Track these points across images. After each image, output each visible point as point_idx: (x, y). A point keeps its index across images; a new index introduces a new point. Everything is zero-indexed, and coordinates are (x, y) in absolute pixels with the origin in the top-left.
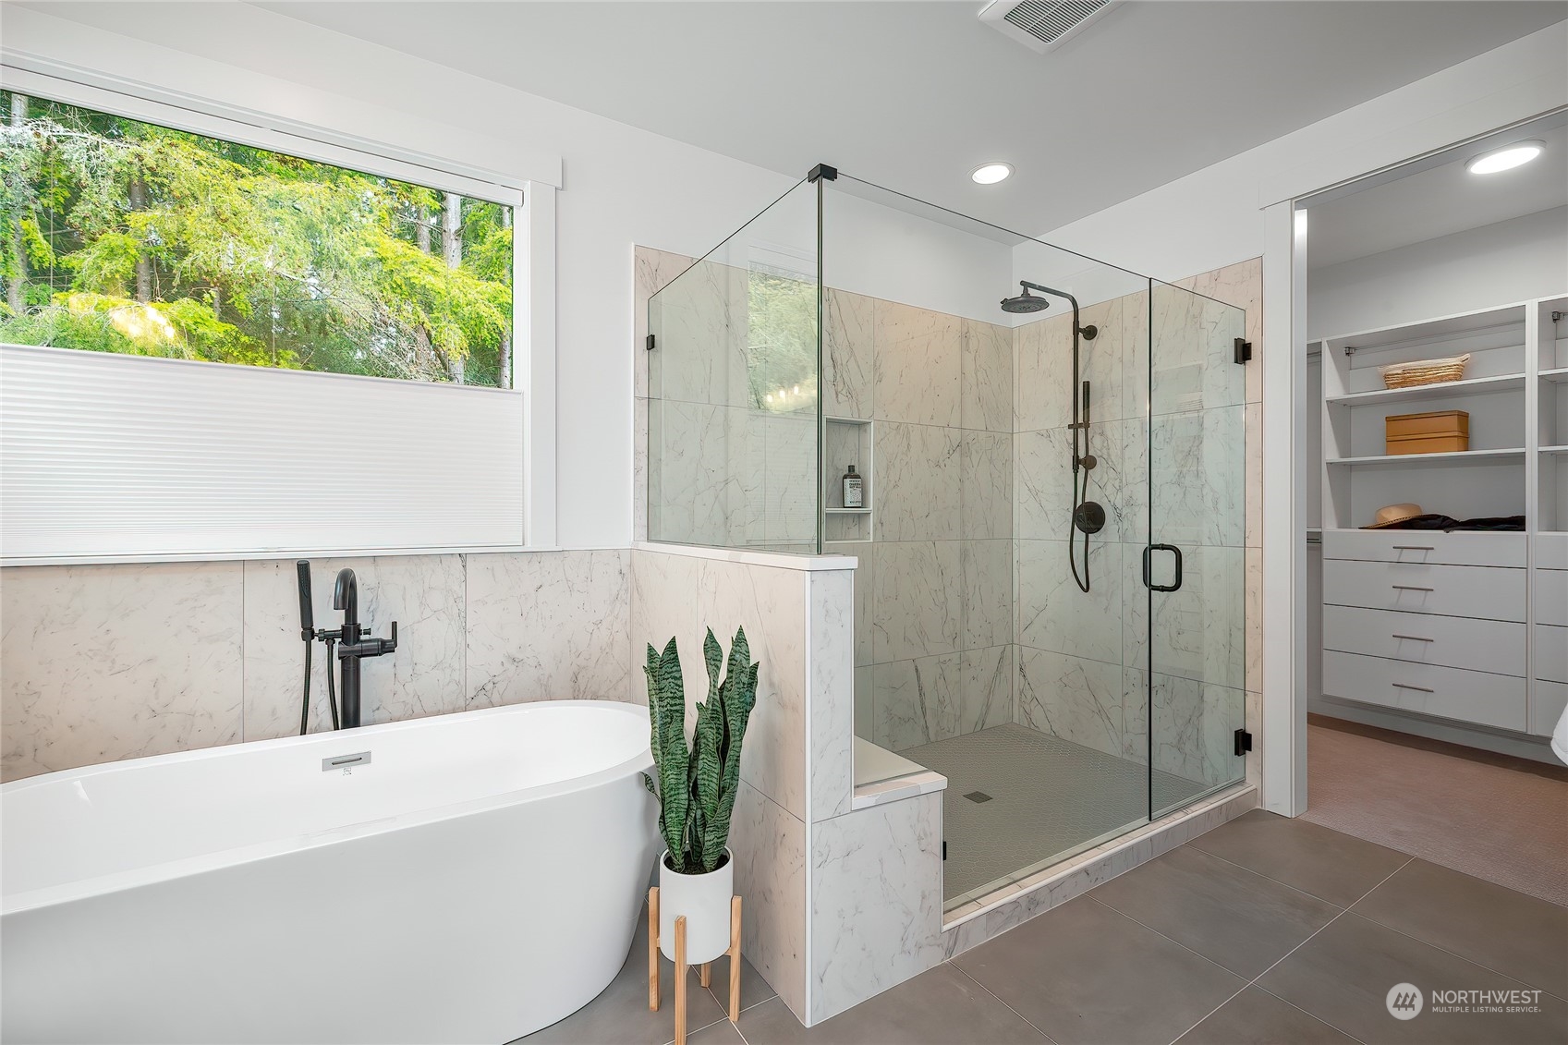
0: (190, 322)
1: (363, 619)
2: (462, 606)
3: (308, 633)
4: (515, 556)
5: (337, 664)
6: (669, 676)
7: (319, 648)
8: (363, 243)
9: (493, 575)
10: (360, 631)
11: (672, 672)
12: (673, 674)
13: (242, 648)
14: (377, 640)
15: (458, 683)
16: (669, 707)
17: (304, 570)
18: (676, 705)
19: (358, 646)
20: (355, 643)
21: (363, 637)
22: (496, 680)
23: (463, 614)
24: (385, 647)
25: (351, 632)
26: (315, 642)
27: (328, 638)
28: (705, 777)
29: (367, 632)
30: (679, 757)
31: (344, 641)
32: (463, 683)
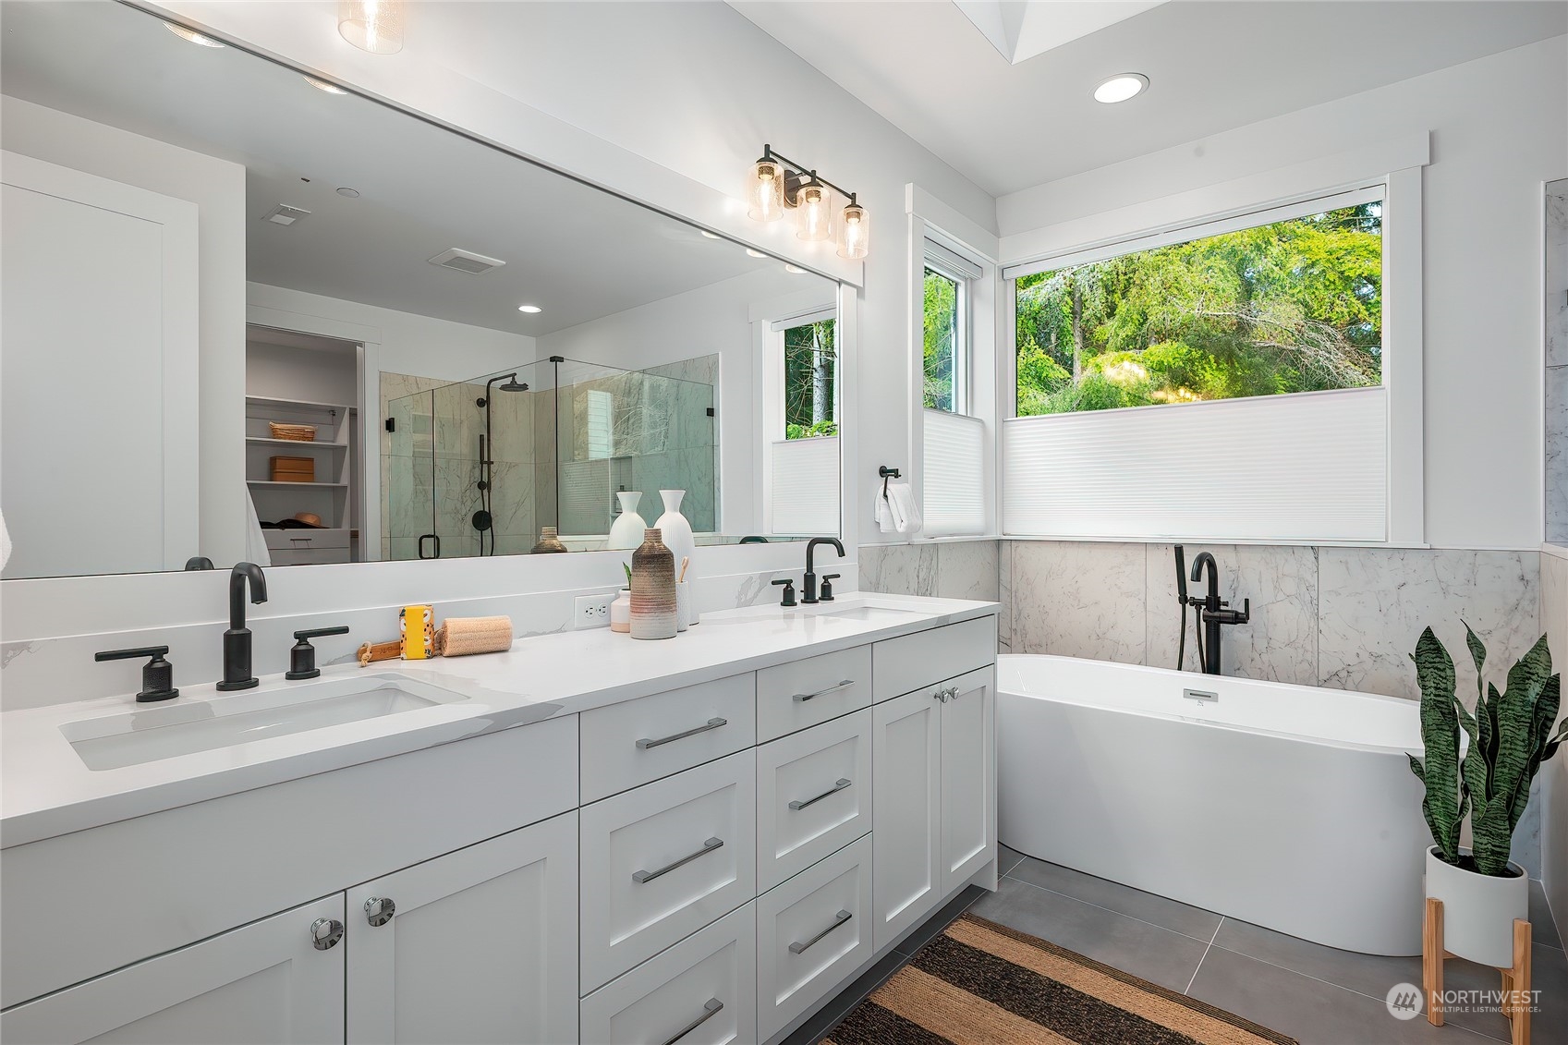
0: (1171, 360)
1: (1223, 594)
2: (1314, 595)
3: (1184, 599)
4: (1372, 551)
5: (1203, 624)
6: (1430, 665)
7: (1191, 610)
8: (1295, 251)
9: (1348, 569)
10: (1219, 601)
11: (1435, 662)
12: (1436, 665)
13: (1145, 603)
14: (1232, 612)
15: (1310, 664)
16: (1432, 697)
17: (1179, 551)
18: (1439, 696)
19: (1217, 614)
20: (1215, 611)
21: (1222, 608)
22: (1350, 669)
23: (1315, 602)
24: (1240, 619)
25: (1213, 601)
26: (1188, 605)
27: (1197, 603)
28: (1473, 775)
29: (1226, 604)
30: (1444, 748)
31: (1208, 609)
32: (1315, 664)
